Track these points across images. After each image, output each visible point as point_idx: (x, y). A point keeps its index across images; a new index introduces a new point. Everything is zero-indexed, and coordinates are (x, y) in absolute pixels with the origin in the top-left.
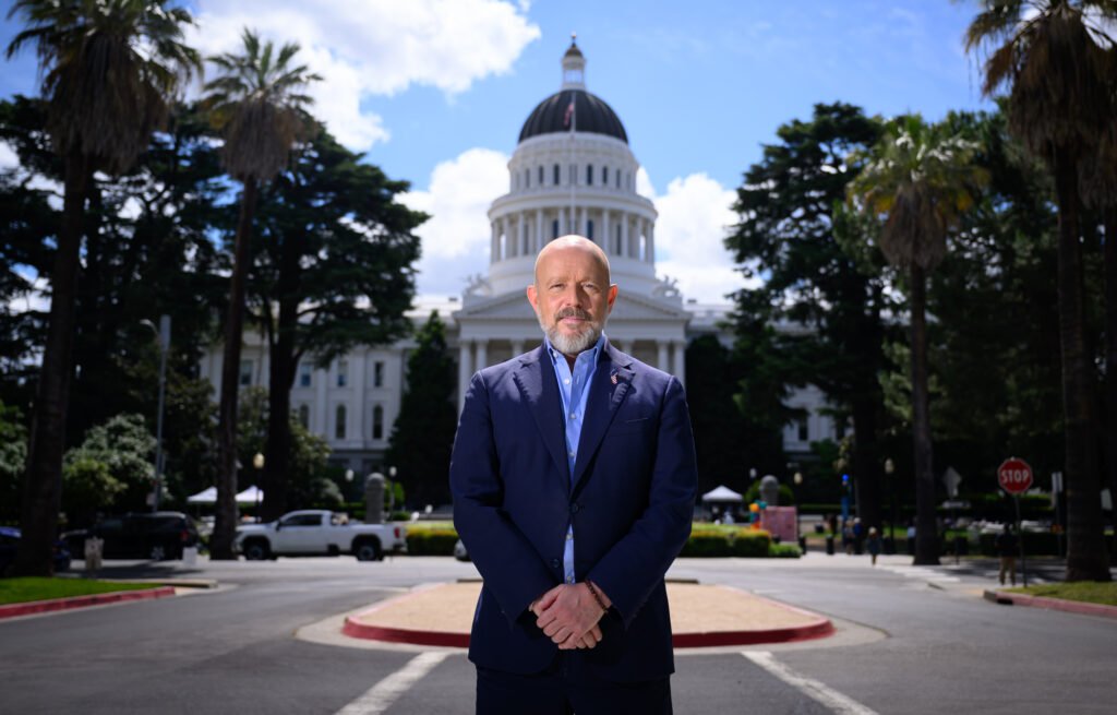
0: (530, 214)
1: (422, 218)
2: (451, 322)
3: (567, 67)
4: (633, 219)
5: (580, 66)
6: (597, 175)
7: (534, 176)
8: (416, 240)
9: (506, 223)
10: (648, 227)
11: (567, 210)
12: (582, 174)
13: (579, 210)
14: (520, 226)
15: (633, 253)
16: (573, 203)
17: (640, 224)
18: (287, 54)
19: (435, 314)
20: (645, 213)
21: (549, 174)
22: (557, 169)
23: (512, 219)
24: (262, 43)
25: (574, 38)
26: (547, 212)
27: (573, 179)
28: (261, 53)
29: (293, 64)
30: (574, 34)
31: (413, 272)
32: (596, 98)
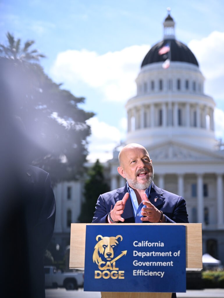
0: (148, 107)
1: (91, 115)
2: (106, 165)
3: (166, 26)
4: (204, 108)
5: (173, 26)
6: (183, 84)
7: (149, 86)
8: (89, 127)
9: (134, 111)
10: (211, 112)
11: (167, 104)
12: (175, 84)
13: (173, 104)
14: (142, 113)
15: (203, 126)
16: (170, 100)
17: (207, 110)
18: (28, 45)
19: (98, 161)
20: (209, 104)
21: (157, 85)
22: (161, 82)
23: (137, 109)
24: (16, 40)
25: (169, 11)
26: (157, 105)
27: (170, 87)
28: (15, 44)
29: (30, 49)
30: (169, 8)
31: (87, 143)
32: (182, 44)
